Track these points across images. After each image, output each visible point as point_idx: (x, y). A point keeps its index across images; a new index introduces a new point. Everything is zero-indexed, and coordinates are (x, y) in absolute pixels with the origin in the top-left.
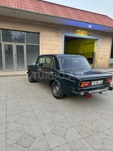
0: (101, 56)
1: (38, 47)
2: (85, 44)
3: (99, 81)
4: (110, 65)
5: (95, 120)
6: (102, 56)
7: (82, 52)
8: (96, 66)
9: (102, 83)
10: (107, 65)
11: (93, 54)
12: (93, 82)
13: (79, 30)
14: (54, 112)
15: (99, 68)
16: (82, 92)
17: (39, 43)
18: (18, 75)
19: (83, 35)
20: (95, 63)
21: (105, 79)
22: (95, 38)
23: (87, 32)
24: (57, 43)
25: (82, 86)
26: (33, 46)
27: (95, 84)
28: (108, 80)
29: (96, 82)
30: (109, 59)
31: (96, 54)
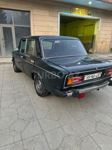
0: (101, 40)
1: (29, 29)
2: (85, 26)
3: (96, 74)
4: (111, 49)
5: (87, 134)
6: (103, 39)
7: (81, 35)
8: (96, 51)
9: (100, 76)
10: (108, 50)
11: (93, 37)
12: (86, 76)
13: (77, 9)
14: (30, 120)
15: (99, 53)
16: (70, 91)
17: (29, 24)
18: (4, 63)
19: (82, 14)
20: (95, 48)
21: (104, 70)
22: (96, 18)
23: (87, 11)
24: (51, 24)
25: (70, 83)
26: (23, 28)
27: (90, 78)
28: (108, 72)
29: (91, 75)
30: (110, 43)
31: (96, 37)
